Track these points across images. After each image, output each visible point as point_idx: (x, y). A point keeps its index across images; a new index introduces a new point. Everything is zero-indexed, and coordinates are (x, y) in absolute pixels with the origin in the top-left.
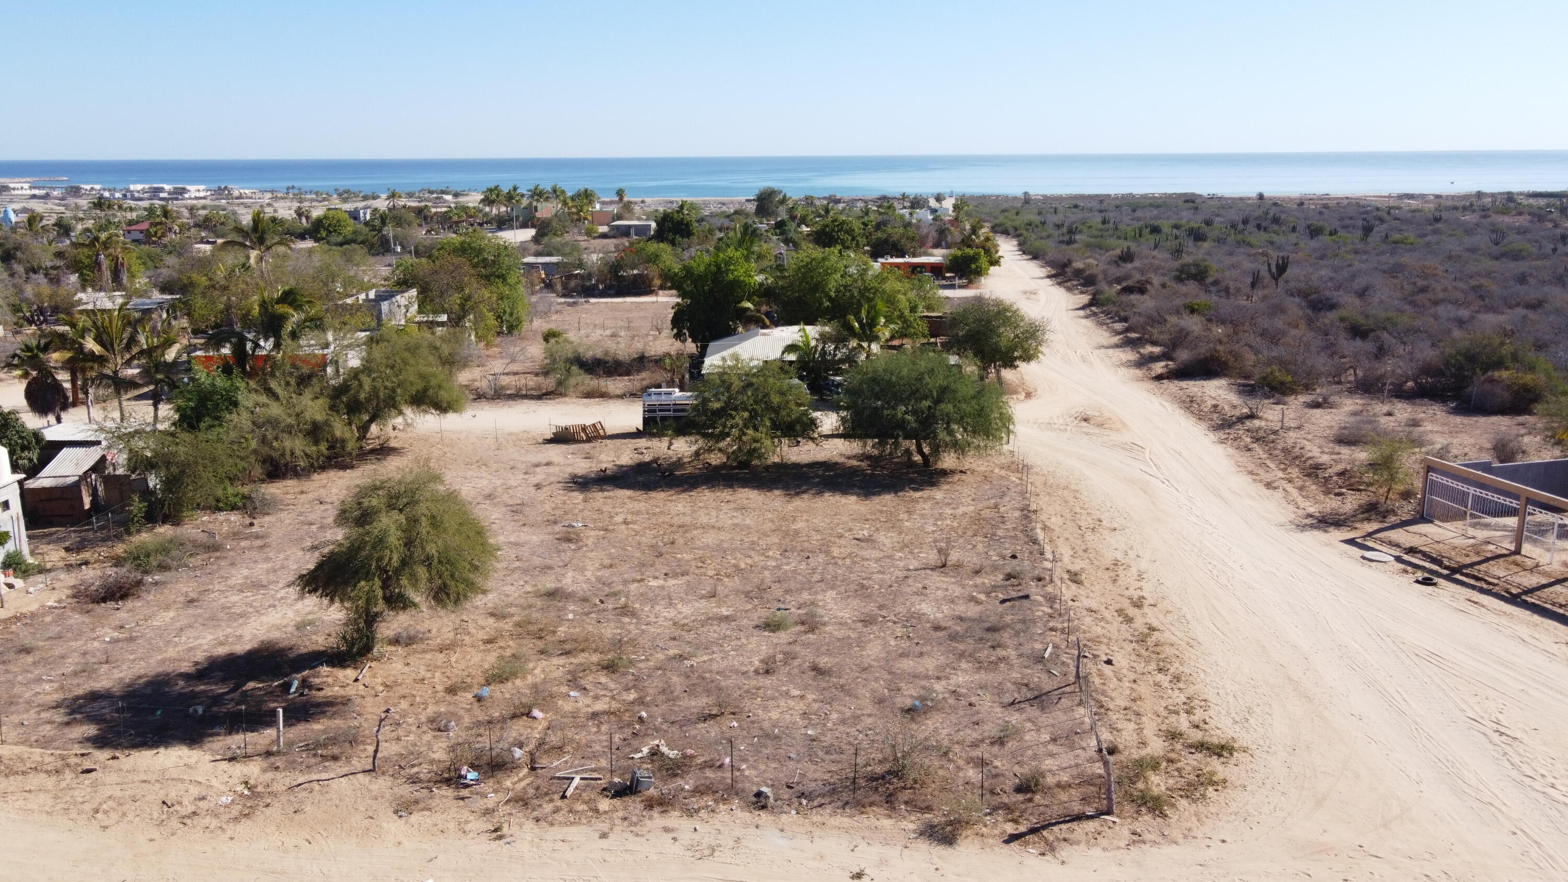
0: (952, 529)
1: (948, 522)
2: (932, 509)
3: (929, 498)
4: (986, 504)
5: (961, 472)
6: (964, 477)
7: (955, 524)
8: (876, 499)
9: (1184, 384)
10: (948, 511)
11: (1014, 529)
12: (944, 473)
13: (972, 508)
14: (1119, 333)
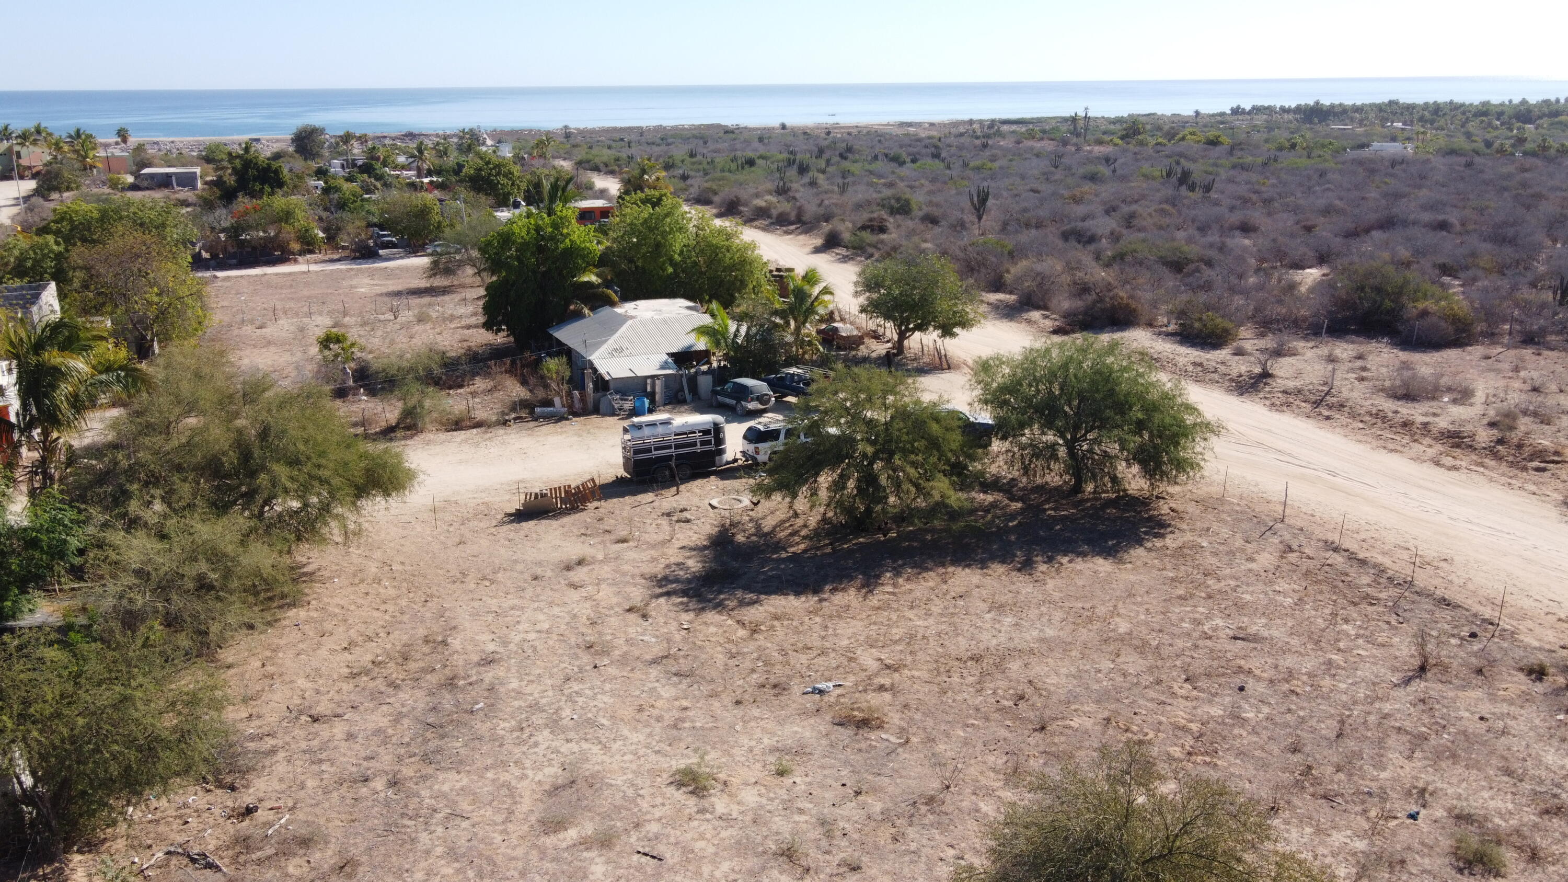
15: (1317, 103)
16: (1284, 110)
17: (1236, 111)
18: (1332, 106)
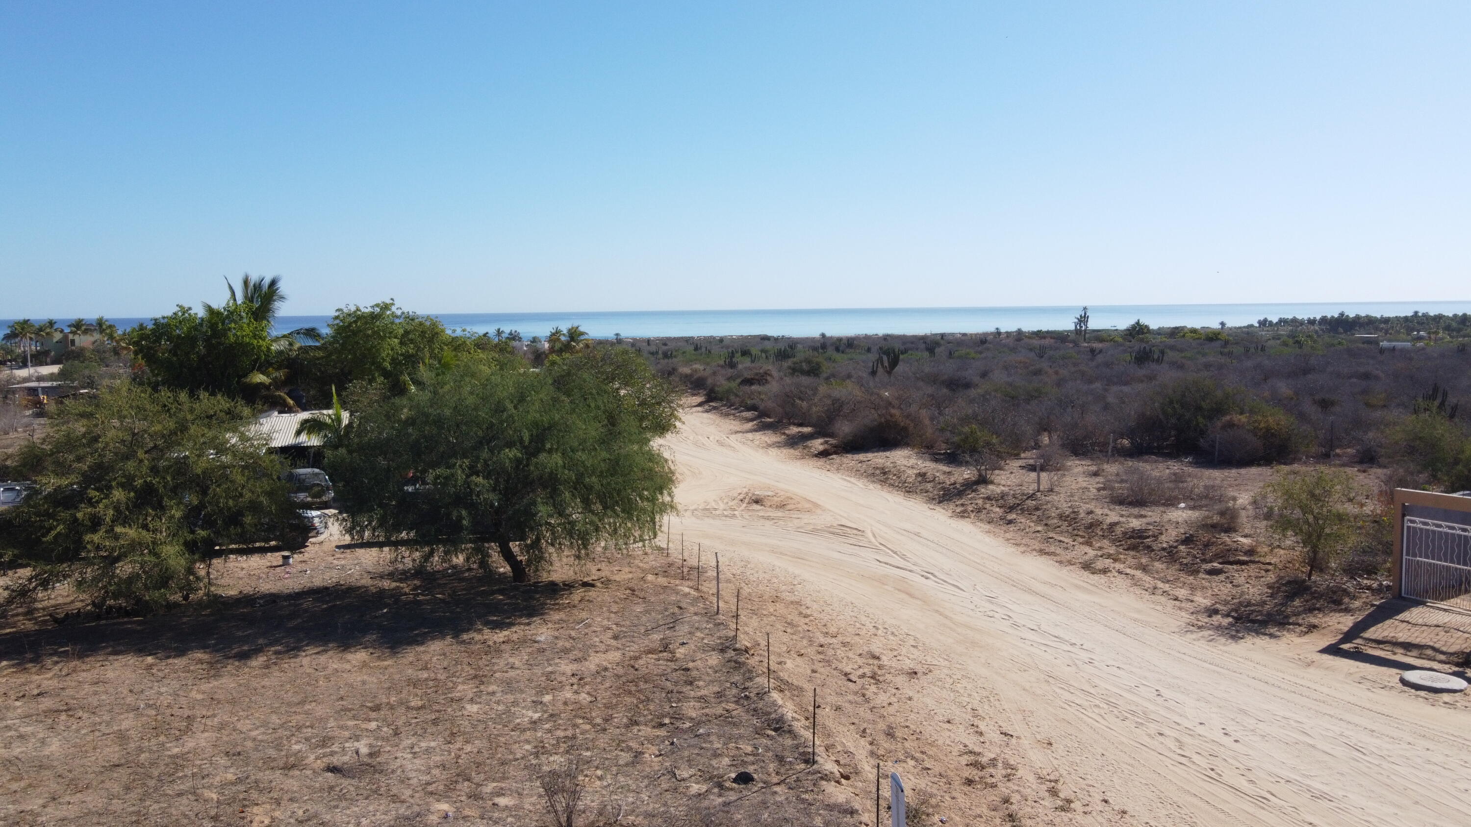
0: (579, 711)
1: (568, 694)
2: (530, 666)
3: (523, 641)
4: (645, 643)
5: (585, 584)
6: (592, 593)
7: (584, 698)
8: (410, 654)
9: (861, 456)
10: (566, 667)
11: (719, 695)
12: (554, 589)
13: (615, 656)
14: (752, 420)
15: (1342, 314)
16: (1312, 322)
17: (1263, 323)
18: (1358, 317)
